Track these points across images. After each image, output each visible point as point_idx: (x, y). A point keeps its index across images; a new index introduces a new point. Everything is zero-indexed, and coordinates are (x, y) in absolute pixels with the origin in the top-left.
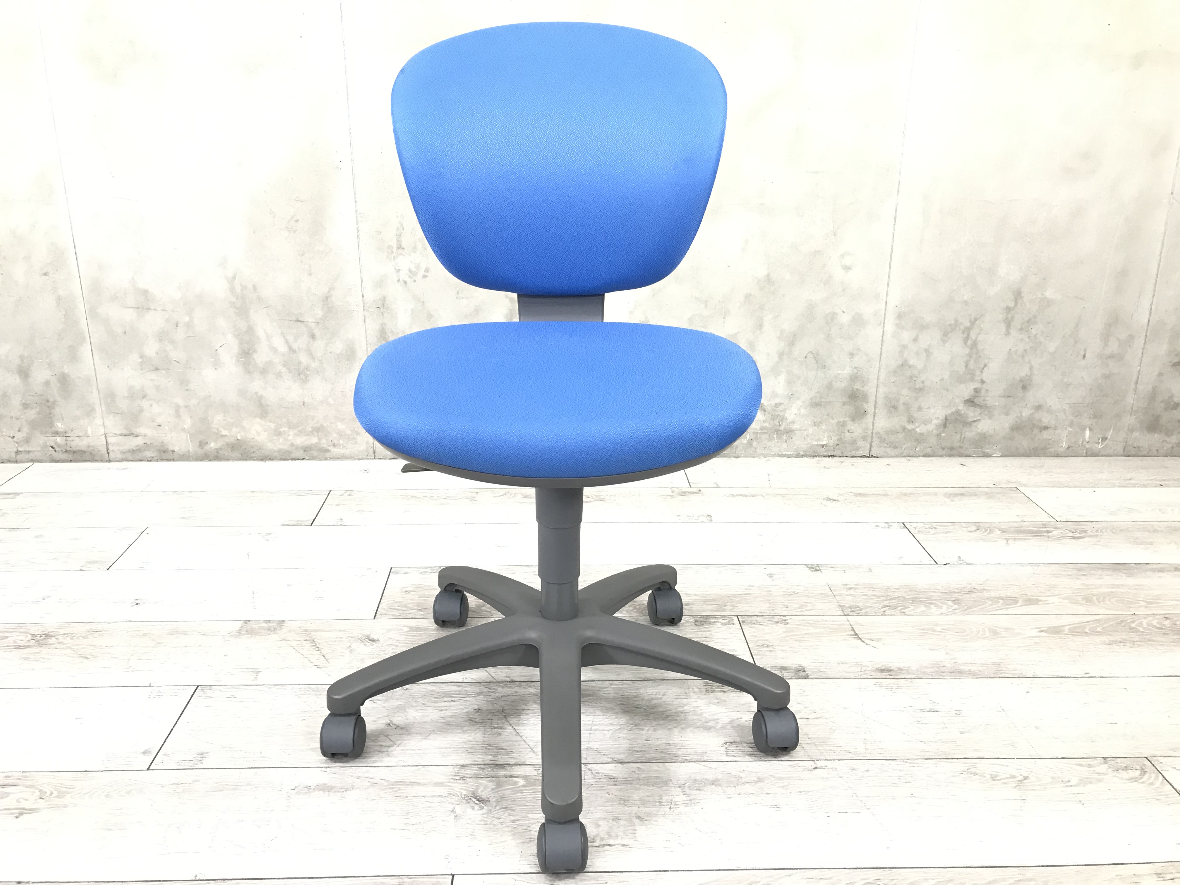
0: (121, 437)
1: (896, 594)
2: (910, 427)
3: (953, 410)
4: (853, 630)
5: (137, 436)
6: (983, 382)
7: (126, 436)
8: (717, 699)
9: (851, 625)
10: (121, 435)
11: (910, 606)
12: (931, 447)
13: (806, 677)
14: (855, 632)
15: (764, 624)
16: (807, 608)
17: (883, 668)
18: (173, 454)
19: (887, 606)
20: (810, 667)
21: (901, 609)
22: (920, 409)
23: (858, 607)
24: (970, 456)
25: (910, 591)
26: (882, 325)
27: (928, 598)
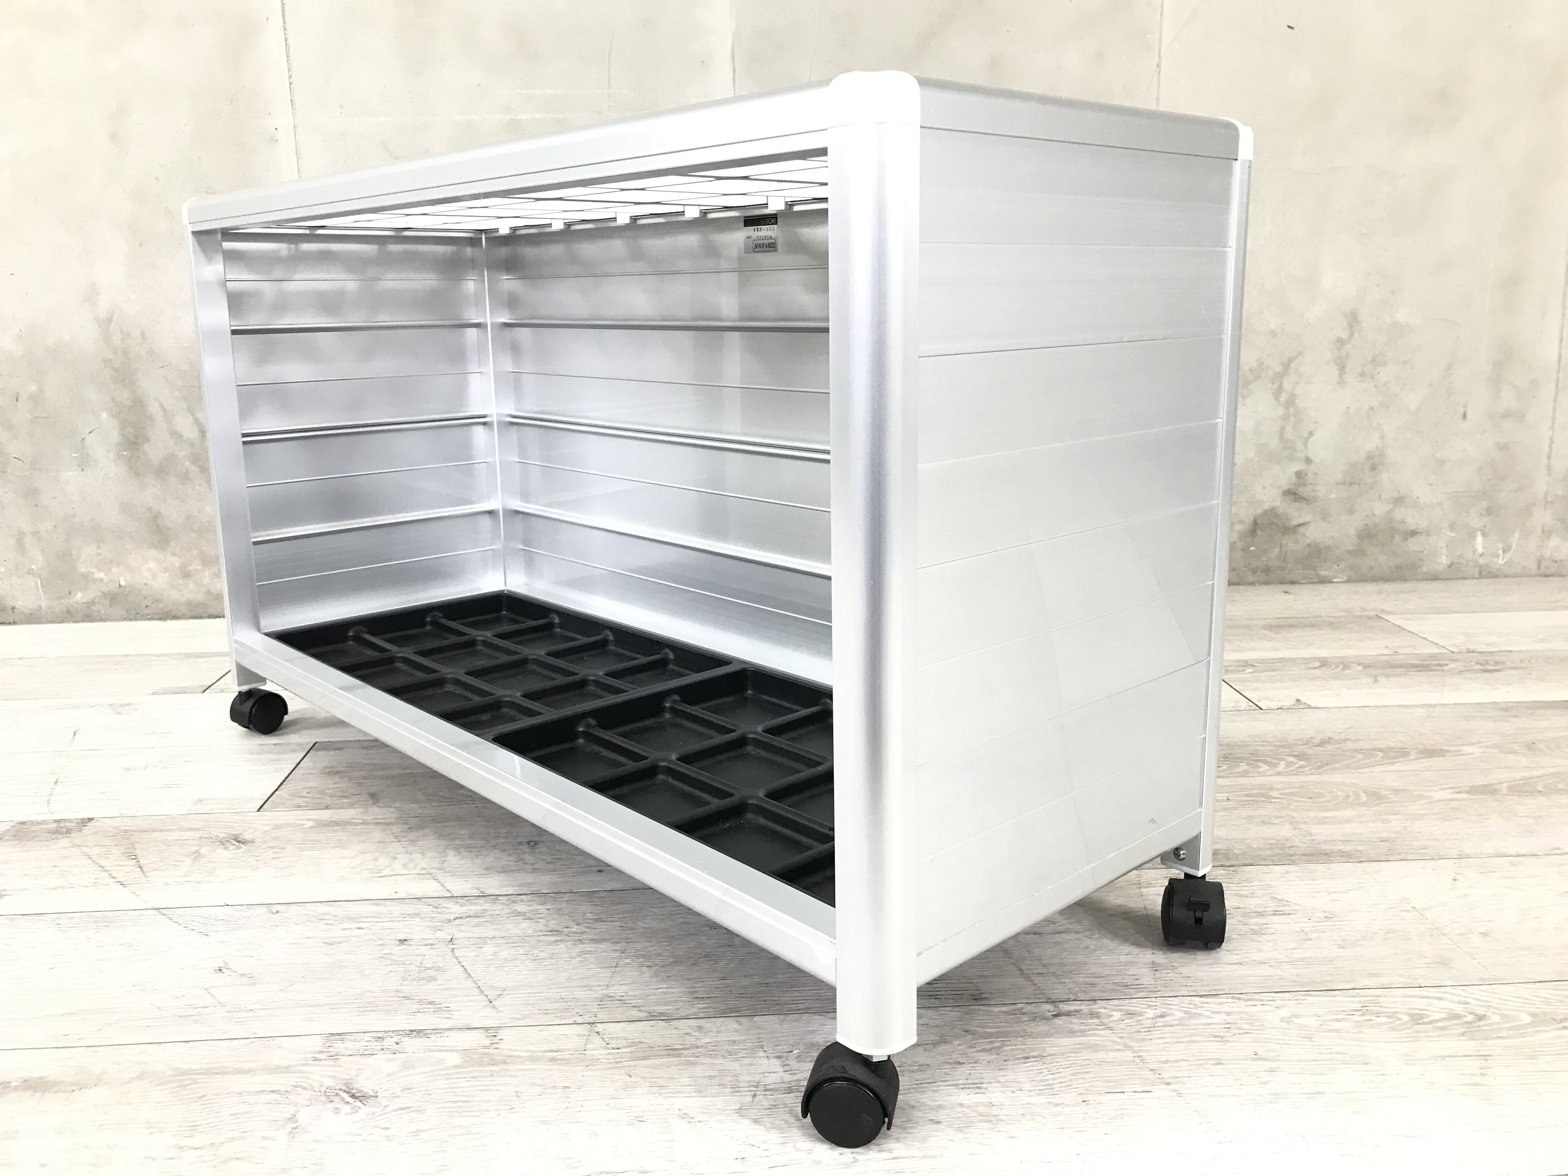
3: (1267, 508)
6: (1308, 460)
12: (1235, 570)
18: (13, 611)
24: (1296, 583)
27: (1251, 754)
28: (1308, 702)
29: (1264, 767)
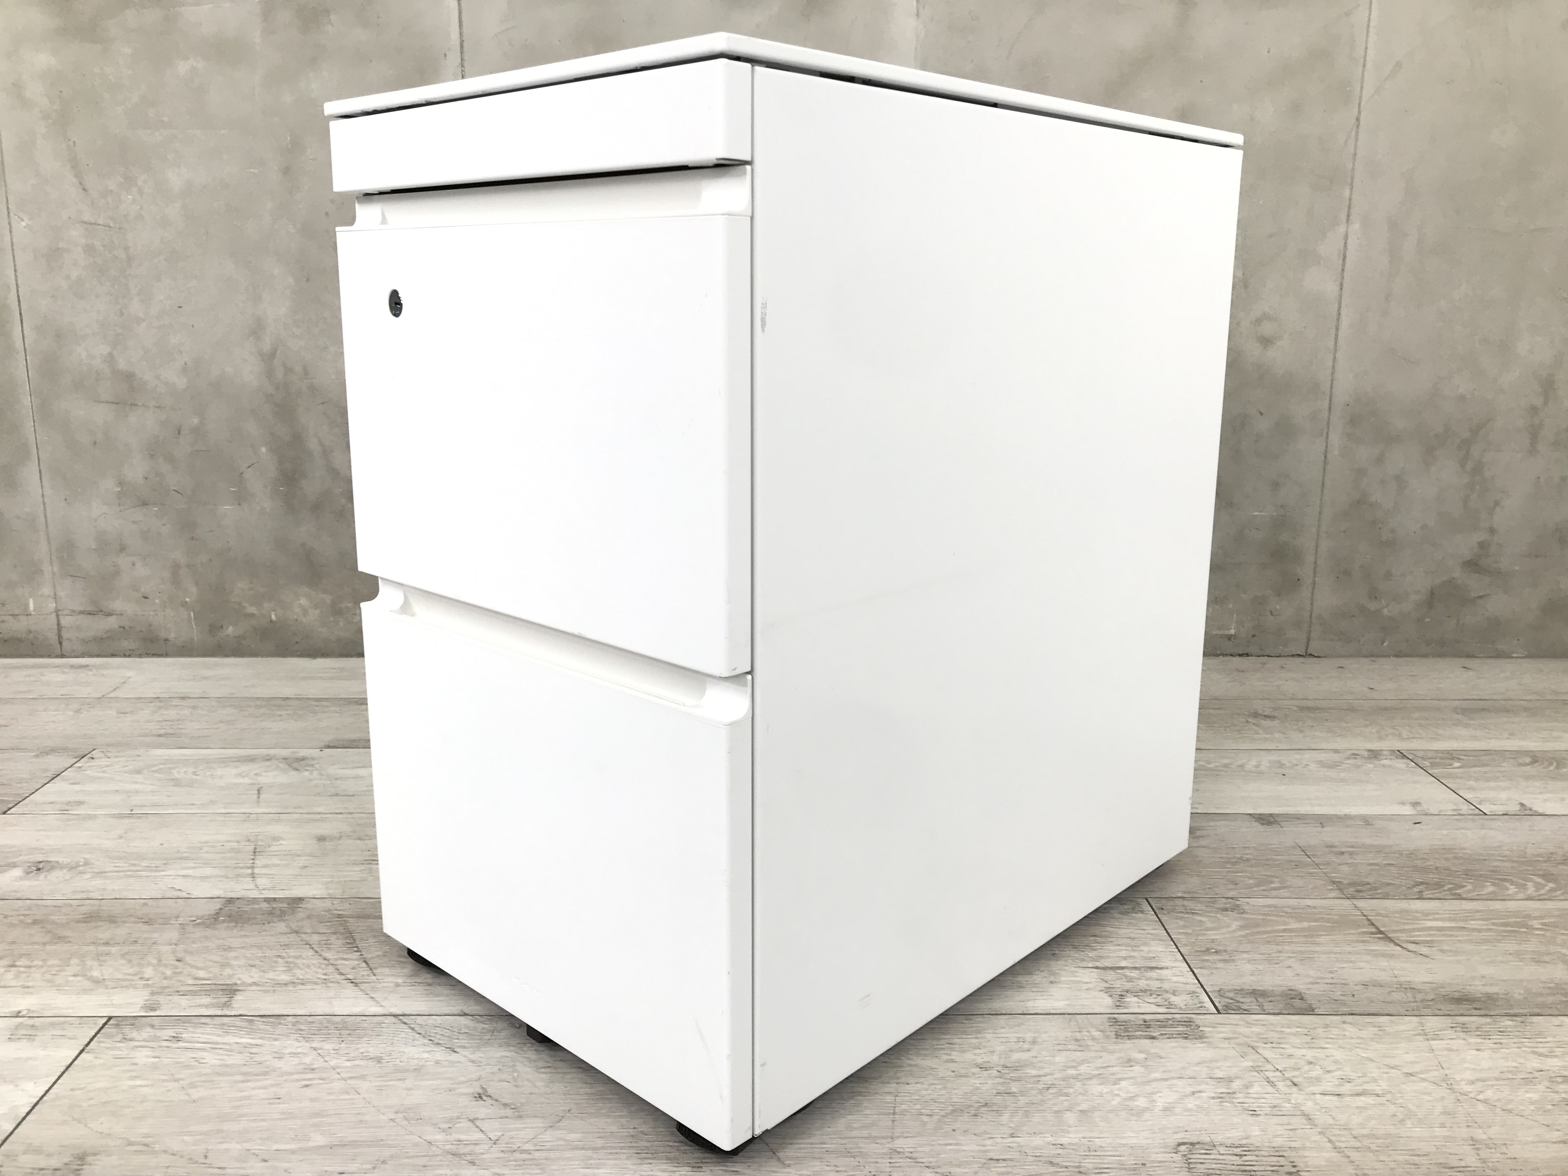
0: (81, 617)
1: (1428, 863)
2: (1373, 606)
3: (1445, 579)
4: (1373, 924)
5: (110, 615)
6: (1492, 531)
7: (90, 614)
8: (1141, 1052)
9: (1365, 916)
10: (82, 612)
11: (1465, 884)
12: (1408, 641)
13: (1310, 1011)
14: (1377, 928)
15: (1199, 912)
16: (1273, 886)
17: (1457, 995)
18: (166, 644)
19: (1422, 883)
20: (1313, 992)
21: (1450, 889)
22: (1388, 575)
23: (1368, 884)
24: (1473, 656)
25: (1456, 858)
26: (1325, 435)
27: (1492, 871)
28: (1535, 808)
29: (1512, 889)
